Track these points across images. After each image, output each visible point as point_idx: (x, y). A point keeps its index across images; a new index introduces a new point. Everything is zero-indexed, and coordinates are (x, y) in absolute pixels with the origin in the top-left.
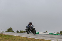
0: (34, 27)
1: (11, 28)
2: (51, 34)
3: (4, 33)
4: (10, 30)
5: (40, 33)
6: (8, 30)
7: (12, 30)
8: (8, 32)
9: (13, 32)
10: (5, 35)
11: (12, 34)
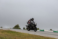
1: (18, 25)
2: (55, 32)
3: (11, 30)
4: (17, 27)
5: (45, 30)
6: (15, 27)
7: (19, 27)
9: (20, 29)
10: (12, 32)
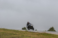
0: (32, 25)
4: (52, 29)
6: (50, 29)
8: (50, 31)
10: (47, 34)
11: (54, 33)
